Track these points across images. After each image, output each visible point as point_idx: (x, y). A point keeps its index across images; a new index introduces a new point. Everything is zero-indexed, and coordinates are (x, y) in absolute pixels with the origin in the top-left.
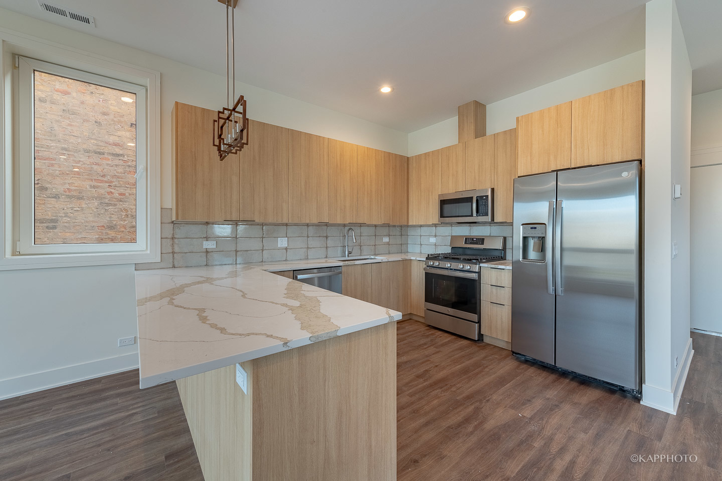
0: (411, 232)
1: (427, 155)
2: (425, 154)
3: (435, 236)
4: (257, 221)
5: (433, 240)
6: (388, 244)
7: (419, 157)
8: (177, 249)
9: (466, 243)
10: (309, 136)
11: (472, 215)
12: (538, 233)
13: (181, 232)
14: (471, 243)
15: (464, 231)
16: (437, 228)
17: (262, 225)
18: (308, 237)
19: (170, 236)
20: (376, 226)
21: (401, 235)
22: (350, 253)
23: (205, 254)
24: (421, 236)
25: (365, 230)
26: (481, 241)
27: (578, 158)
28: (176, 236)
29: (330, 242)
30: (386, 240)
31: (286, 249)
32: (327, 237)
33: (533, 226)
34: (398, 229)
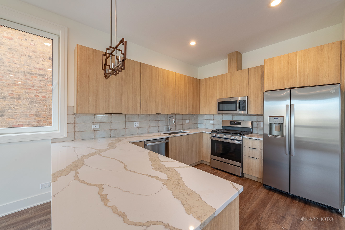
0: (200, 117)
1: (210, 78)
2: (209, 78)
3: (213, 120)
4: (123, 113)
5: (212, 122)
6: (189, 124)
7: (206, 79)
8: (77, 130)
9: (231, 124)
10: (151, 67)
11: (236, 110)
12: (279, 121)
13: (80, 119)
14: (234, 124)
15: (230, 118)
16: (214, 116)
17: (126, 115)
18: (149, 121)
19: (73, 122)
20: (183, 115)
21: (195, 119)
22: (171, 129)
23: (93, 132)
24: (205, 120)
25: (178, 117)
26: (240, 123)
27: (301, 82)
28: (76, 122)
29: (161, 124)
30: (188, 121)
31: (138, 128)
32: (159, 121)
33: (276, 117)
34: (193, 116)
